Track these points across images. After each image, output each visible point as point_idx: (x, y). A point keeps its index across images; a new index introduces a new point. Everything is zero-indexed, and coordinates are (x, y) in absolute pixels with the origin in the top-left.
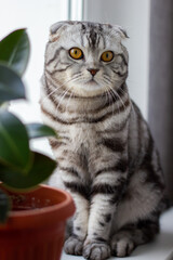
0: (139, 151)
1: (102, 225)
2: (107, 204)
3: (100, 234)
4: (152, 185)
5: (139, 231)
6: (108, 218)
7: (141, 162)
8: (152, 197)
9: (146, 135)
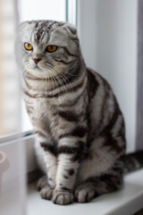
0: (101, 122)
1: (66, 177)
2: (69, 161)
3: (64, 185)
4: (108, 148)
5: (103, 183)
6: (71, 172)
7: (101, 130)
8: (108, 158)
9: (111, 109)
